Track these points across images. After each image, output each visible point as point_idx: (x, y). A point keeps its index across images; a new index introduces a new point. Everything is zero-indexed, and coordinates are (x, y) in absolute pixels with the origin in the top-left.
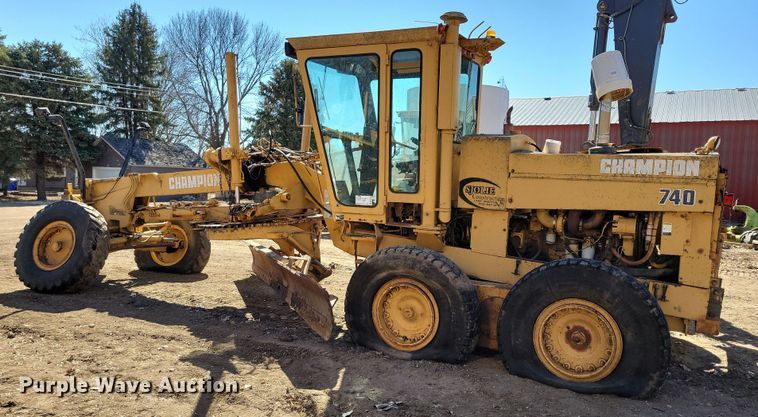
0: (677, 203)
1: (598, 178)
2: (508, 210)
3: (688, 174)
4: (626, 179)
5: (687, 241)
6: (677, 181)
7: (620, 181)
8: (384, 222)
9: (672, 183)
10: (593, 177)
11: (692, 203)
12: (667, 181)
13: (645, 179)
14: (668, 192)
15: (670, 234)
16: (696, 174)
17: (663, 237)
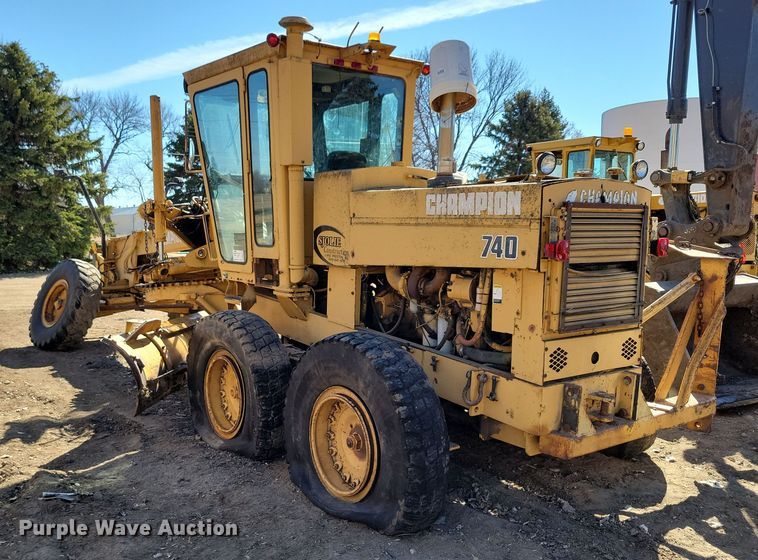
0: (499, 256)
1: (424, 221)
2: (353, 267)
3: (510, 213)
4: (450, 222)
5: (518, 313)
6: (498, 222)
7: (443, 225)
8: (254, 283)
9: (494, 226)
10: (420, 221)
11: (513, 256)
12: (489, 223)
13: (468, 221)
14: (490, 238)
15: (500, 302)
16: (518, 212)
17: (494, 305)
